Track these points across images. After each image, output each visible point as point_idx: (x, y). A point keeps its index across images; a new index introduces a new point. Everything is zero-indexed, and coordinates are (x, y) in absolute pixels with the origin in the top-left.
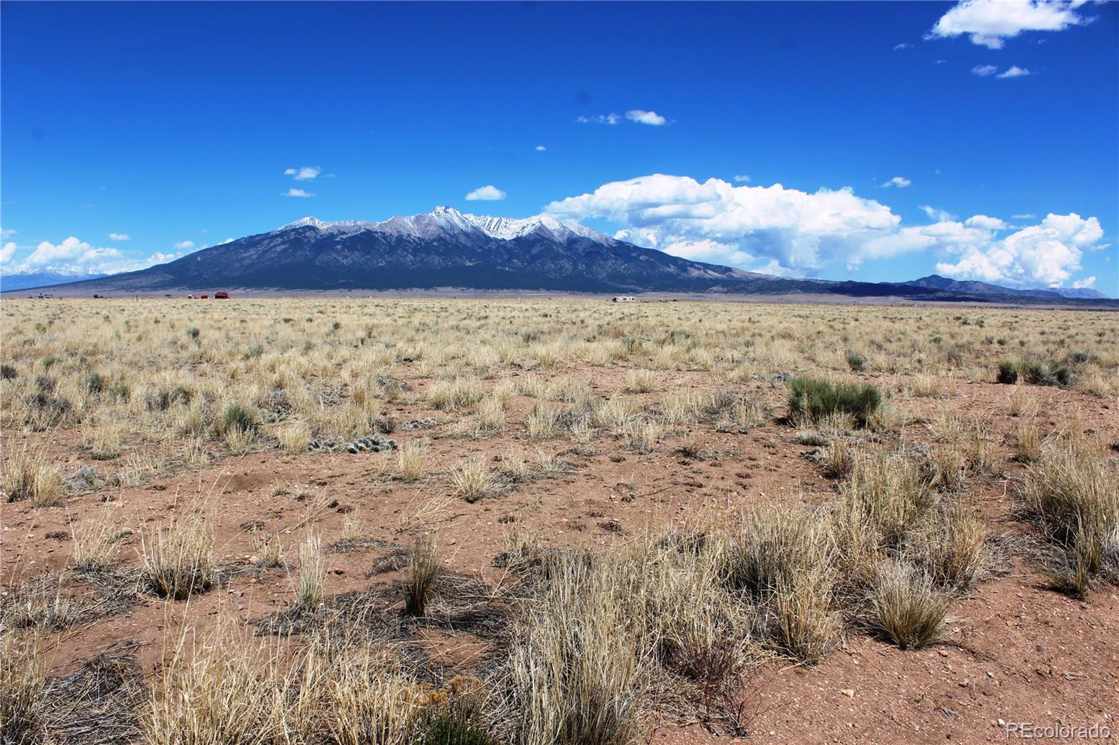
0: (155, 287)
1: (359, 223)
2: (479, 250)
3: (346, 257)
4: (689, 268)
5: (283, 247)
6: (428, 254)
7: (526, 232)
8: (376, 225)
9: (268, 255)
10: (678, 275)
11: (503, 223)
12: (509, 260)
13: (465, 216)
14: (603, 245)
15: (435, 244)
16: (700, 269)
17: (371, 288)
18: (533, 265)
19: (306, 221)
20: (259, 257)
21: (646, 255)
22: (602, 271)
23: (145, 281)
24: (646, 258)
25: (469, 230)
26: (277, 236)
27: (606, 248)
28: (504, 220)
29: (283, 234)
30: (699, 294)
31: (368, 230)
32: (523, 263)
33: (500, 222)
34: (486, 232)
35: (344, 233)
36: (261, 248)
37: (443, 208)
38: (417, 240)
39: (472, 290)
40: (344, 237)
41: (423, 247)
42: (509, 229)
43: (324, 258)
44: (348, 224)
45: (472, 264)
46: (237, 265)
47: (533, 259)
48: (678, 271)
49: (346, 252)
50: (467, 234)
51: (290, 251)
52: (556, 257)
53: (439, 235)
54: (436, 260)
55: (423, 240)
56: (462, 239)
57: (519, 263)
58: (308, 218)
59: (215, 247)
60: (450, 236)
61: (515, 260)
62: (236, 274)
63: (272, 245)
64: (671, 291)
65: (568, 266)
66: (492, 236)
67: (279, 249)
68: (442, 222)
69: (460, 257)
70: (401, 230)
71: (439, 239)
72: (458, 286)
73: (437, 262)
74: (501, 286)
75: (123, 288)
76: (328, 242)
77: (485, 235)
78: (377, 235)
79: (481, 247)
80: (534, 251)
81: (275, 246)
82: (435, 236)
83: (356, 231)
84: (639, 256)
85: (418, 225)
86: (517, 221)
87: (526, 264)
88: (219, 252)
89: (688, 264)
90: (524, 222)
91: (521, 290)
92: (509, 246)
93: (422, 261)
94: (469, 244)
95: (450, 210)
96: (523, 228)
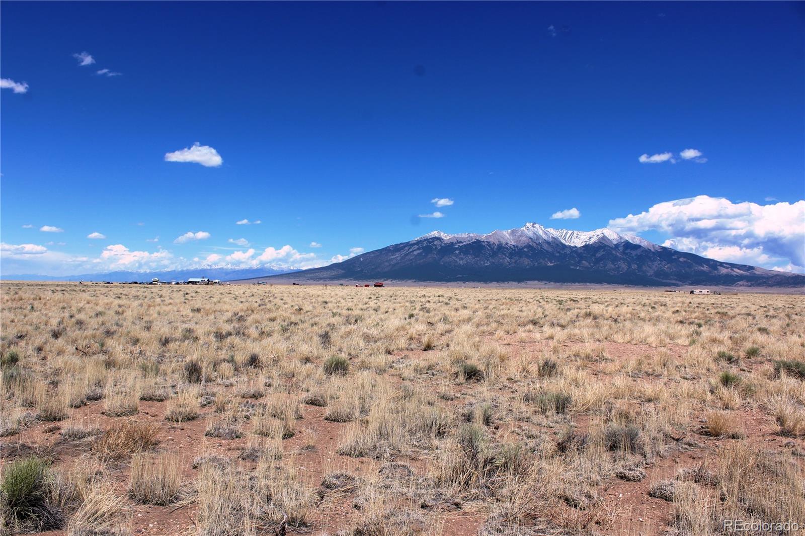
0: (332, 278)
1: (471, 235)
2: (558, 254)
3: (462, 259)
4: (719, 267)
5: (418, 251)
6: (520, 257)
7: (592, 241)
8: (483, 237)
9: (407, 258)
10: (710, 272)
11: (575, 235)
12: (580, 262)
13: (547, 229)
14: (650, 250)
15: (525, 250)
16: (727, 268)
17: (479, 281)
18: (598, 265)
19: (435, 234)
20: (402, 258)
21: (684, 258)
22: (650, 270)
23: (325, 274)
24: (685, 259)
25: (550, 240)
26: (414, 244)
27: (653, 252)
28: (576, 232)
29: (418, 242)
30: (727, 287)
31: (477, 240)
32: (590, 263)
33: (572, 234)
34: (563, 242)
35: (461, 242)
36: (403, 252)
37: (531, 224)
38: (512, 247)
39: (552, 283)
40: (461, 245)
41: (516, 252)
42: (579, 239)
43: (447, 259)
44: (463, 236)
45: (552, 265)
46: (387, 264)
47: (598, 261)
48: (710, 269)
49: (462, 256)
50: (548, 243)
51: (423, 254)
52: (615, 259)
53: (528, 244)
54: (526, 262)
55: (517, 247)
56: (545, 247)
57: (587, 264)
58: (436, 232)
59: (372, 251)
60: (537, 244)
61: (584, 262)
62: (386, 270)
63: (411, 250)
64: (705, 285)
65: (624, 266)
66: (567, 244)
67: (415, 253)
68: (530, 234)
69: (544, 259)
70: (501, 240)
71: (529, 246)
72: (542, 280)
73: (527, 263)
74: (574, 280)
75: (311, 279)
76: (449, 248)
77: (561, 243)
78: (484, 244)
79: (559, 252)
80: (598, 255)
81: (413, 251)
82: (526, 244)
83: (469, 241)
84: (679, 258)
85: (513, 236)
86: (585, 233)
87: (592, 264)
88: (375, 255)
89: (718, 264)
90: (591, 234)
91: (588, 284)
92: (579, 251)
93: (515, 262)
94: (550, 250)
95: (537, 226)
96: (590, 238)
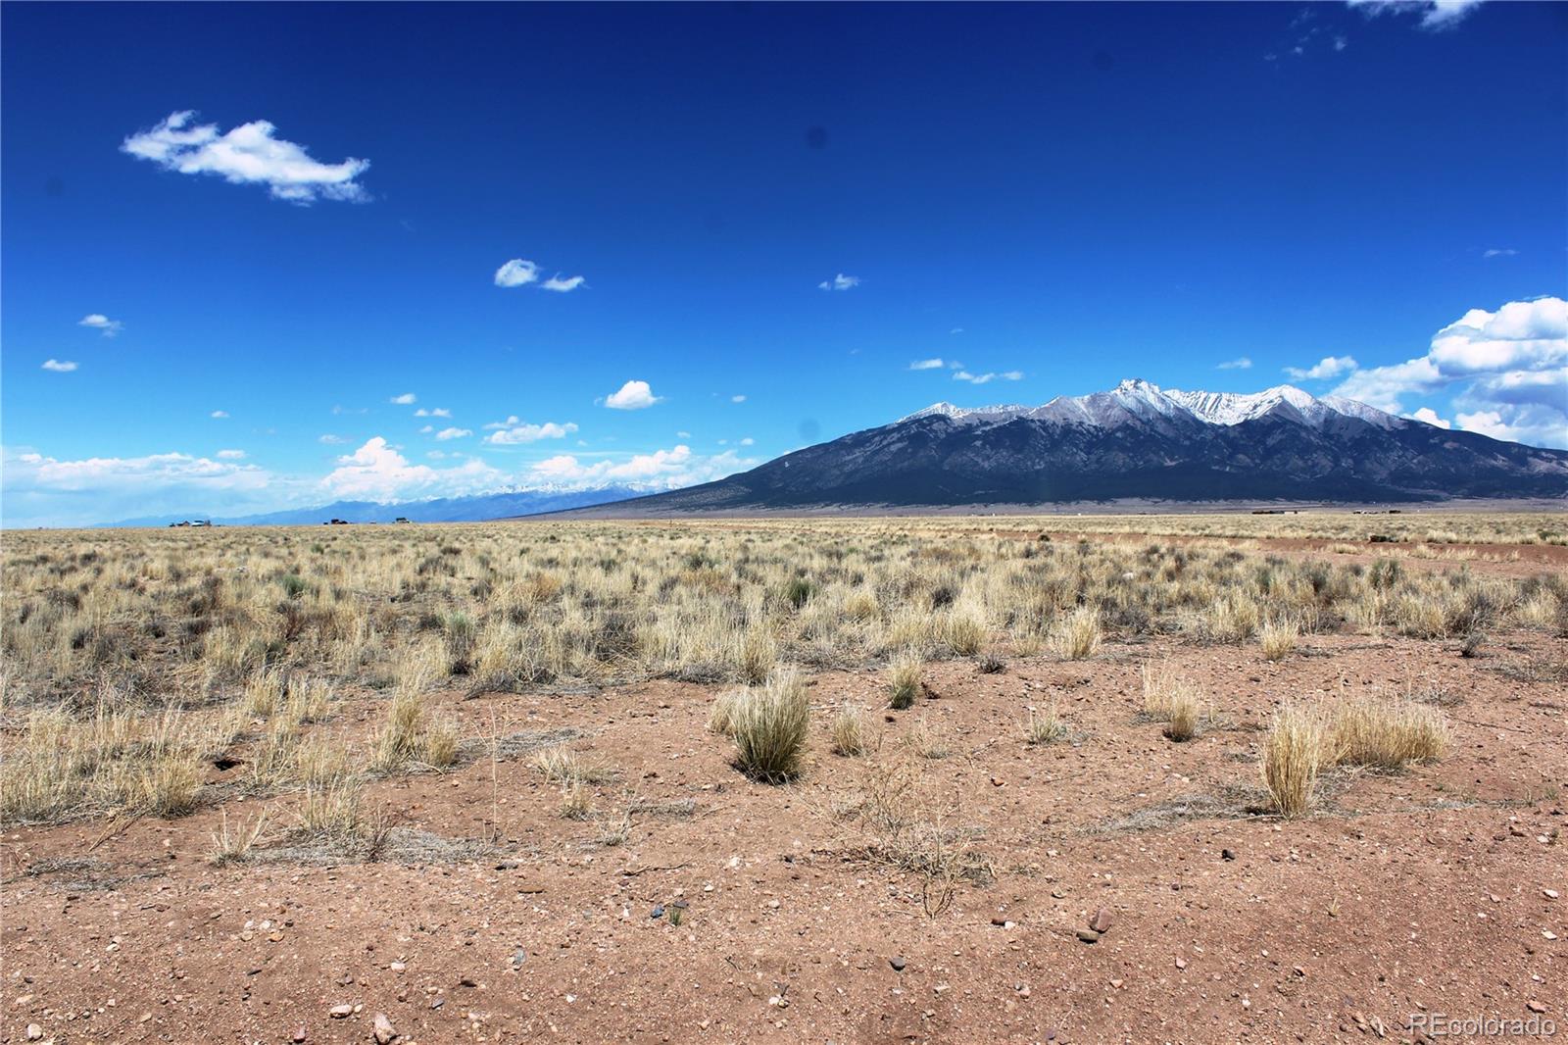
0: (722, 505)
1: (1010, 409)
2: (1187, 443)
3: (988, 458)
4: (1530, 459)
5: (900, 445)
6: (1108, 449)
7: (1260, 412)
8: (1032, 413)
9: (877, 458)
10: (1512, 470)
11: (1224, 401)
12: (1231, 456)
13: (1166, 393)
14: (1382, 427)
15: (1119, 434)
16: (1550, 460)
17: (1018, 501)
18: (1269, 463)
19: (938, 408)
20: (866, 460)
21: (1454, 441)
22: (1382, 467)
23: (710, 497)
24: (1456, 445)
25: (1172, 413)
26: (894, 430)
27: (1388, 432)
28: (1225, 396)
29: (903, 425)
30: (1547, 501)
31: (1020, 418)
32: (1253, 460)
33: (1218, 399)
34: (1199, 416)
35: (987, 423)
36: (870, 448)
37: (1133, 382)
38: (1092, 430)
39: (1170, 502)
40: (988, 428)
41: (1100, 440)
42: (1232, 409)
43: (956, 459)
44: (994, 410)
45: (1174, 463)
46: (836, 472)
47: (1269, 452)
48: (1512, 464)
49: (988, 451)
50: (1167, 419)
51: (910, 450)
52: (1306, 449)
53: (1124, 422)
54: (1119, 460)
55: (1102, 429)
56: (1161, 427)
57: (1248, 460)
58: (939, 405)
59: (809, 448)
60: (1143, 423)
61: (1241, 456)
62: (832, 485)
63: (885, 443)
64: (1498, 497)
65: (1325, 462)
66: (1207, 421)
67: (893, 448)
68: (1130, 403)
69: (1156, 453)
70: (1069, 416)
71: (1125, 427)
72: (1149, 496)
73: (1121, 462)
74: (1214, 496)
75: (680, 508)
76: (963, 436)
77: (1195, 419)
78: (1033, 425)
79: (1189, 438)
80: (1270, 442)
81: (889, 444)
82: (1120, 423)
83: (1005, 420)
84: (1442, 442)
85: (1094, 408)
86: (1245, 397)
87: (1258, 461)
88: (815, 454)
89: (1529, 452)
90: (1257, 398)
91: (1245, 501)
92: (1232, 434)
93: (1098, 461)
94: (1171, 434)
95: (1143, 385)
96: (1255, 407)
